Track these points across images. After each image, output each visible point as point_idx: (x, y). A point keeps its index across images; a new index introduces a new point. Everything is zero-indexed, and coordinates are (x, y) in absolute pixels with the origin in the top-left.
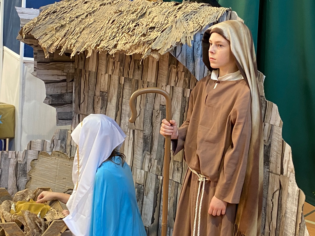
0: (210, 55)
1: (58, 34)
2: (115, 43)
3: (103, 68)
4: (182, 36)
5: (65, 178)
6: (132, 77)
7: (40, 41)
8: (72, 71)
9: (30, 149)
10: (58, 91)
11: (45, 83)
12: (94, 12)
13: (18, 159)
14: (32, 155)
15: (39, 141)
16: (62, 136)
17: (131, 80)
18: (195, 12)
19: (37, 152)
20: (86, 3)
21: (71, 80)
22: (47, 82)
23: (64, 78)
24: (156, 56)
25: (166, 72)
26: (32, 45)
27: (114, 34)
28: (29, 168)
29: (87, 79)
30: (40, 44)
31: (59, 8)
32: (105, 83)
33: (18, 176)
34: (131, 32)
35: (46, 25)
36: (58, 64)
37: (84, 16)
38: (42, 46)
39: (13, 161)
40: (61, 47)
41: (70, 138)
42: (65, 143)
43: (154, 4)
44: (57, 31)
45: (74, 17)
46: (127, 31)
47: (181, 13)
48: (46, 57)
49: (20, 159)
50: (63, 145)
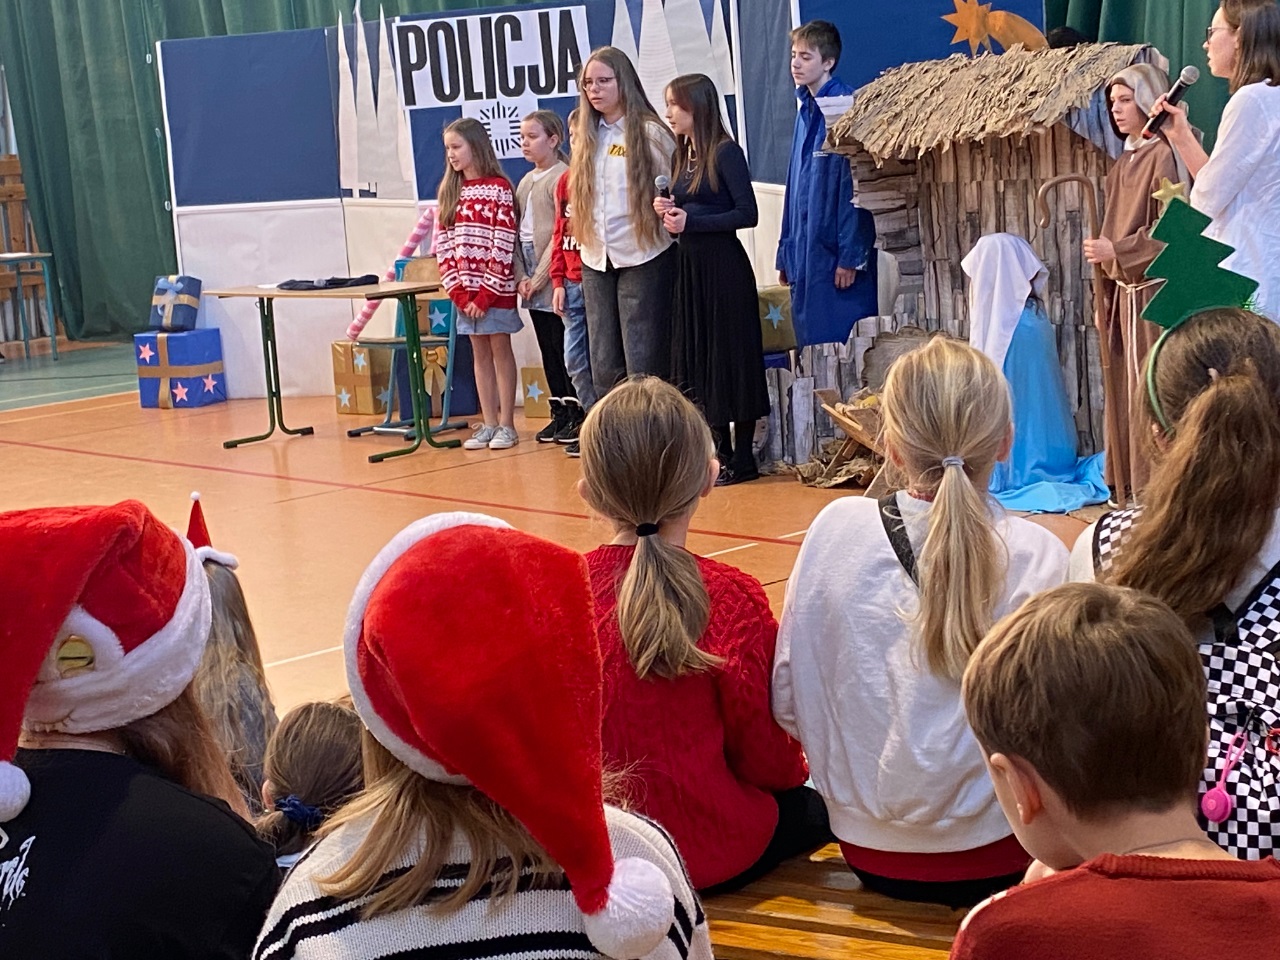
0: (1116, 116)
1: (892, 128)
2: (982, 124)
3: (966, 174)
4: (1074, 98)
6: (1015, 178)
7: (865, 143)
8: (914, 189)
9: (858, 336)
12: (942, 84)
13: (841, 356)
14: (862, 346)
16: (909, 306)
17: (1014, 183)
18: (1095, 59)
19: (871, 340)
20: (926, 71)
21: (913, 205)
23: (903, 202)
24: (1040, 131)
25: (1068, 159)
27: (978, 112)
28: (860, 368)
29: (942, 197)
30: (866, 148)
31: (884, 88)
32: (973, 197)
33: (843, 386)
34: (1004, 105)
35: (871, 118)
36: (892, 181)
37: (927, 94)
38: (871, 151)
39: (832, 361)
40: (901, 147)
41: (922, 306)
42: (915, 317)
43: (1035, 56)
44: (890, 124)
45: (912, 97)
46: (997, 104)
47: (1073, 64)
48: (878, 167)
49: (843, 355)
50: (913, 321)
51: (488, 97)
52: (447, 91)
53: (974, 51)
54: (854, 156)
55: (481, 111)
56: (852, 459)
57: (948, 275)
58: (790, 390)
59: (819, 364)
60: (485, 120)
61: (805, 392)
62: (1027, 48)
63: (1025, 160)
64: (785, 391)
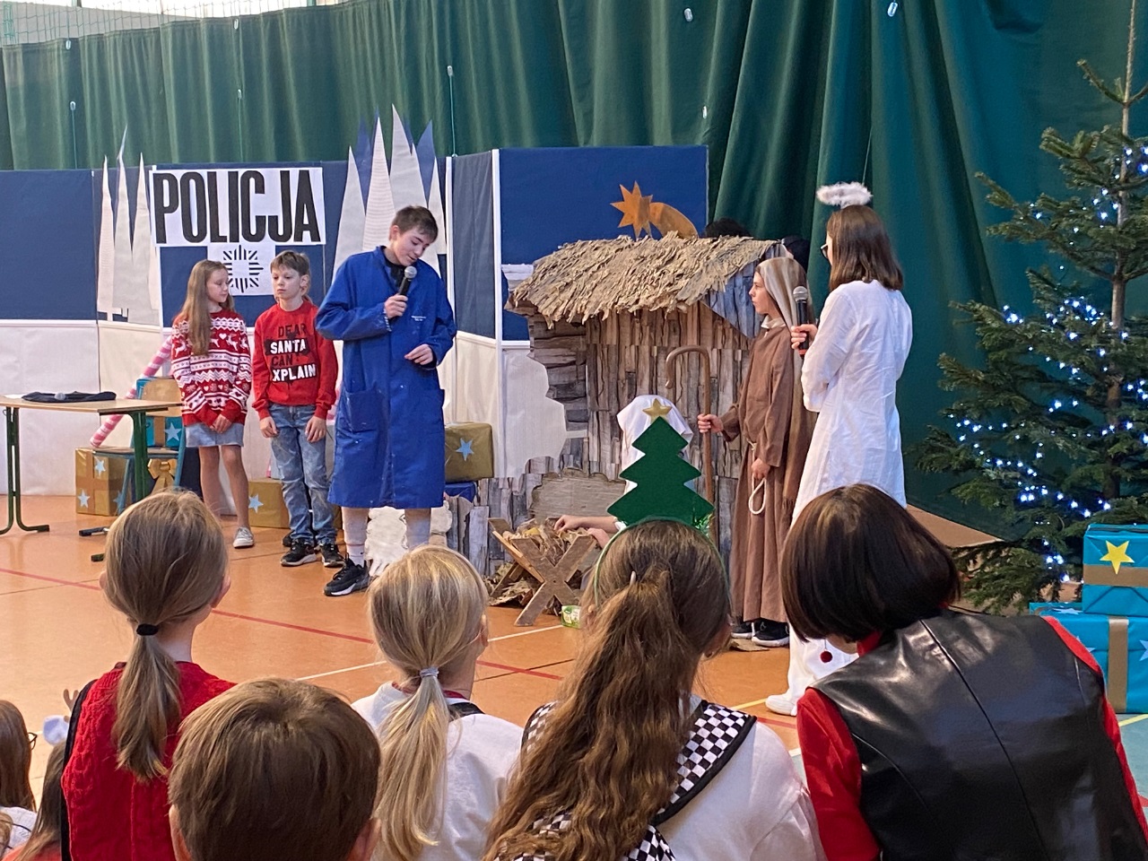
1: (562, 295)
2: (636, 298)
3: (626, 339)
4: (713, 282)
5: (584, 507)
6: (666, 345)
7: (539, 307)
8: (583, 348)
9: (530, 472)
10: (564, 380)
11: (548, 368)
12: (607, 261)
13: (514, 489)
14: (533, 480)
15: (542, 458)
16: (575, 450)
17: (666, 349)
18: (733, 250)
19: (541, 475)
20: (596, 249)
21: (582, 362)
22: (549, 367)
23: (572, 359)
27: (635, 288)
28: (529, 500)
29: (606, 356)
30: (540, 311)
31: (560, 260)
32: (631, 358)
33: (515, 515)
34: (655, 283)
35: (546, 285)
36: (563, 340)
37: (595, 268)
38: (543, 313)
39: (506, 493)
40: (569, 312)
41: (586, 450)
42: (579, 458)
43: (686, 243)
44: (561, 292)
45: (582, 270)
46: (650, 283)
47: (715, 253)
48: (550, 328)
49: (516, 488)
50: (578, 462)
51: (231, 241)
52: (195, 233)
53: (638, 234)
54: (532, 316)
55: (225, 252)
56: (517, 581)
57: (608, 424)
58: (468, 517)
59: (494, 495)
60: (228, 261)
61: (481, 519)
62: (680, 236)
63: (675, 331)
64: (463, 518)
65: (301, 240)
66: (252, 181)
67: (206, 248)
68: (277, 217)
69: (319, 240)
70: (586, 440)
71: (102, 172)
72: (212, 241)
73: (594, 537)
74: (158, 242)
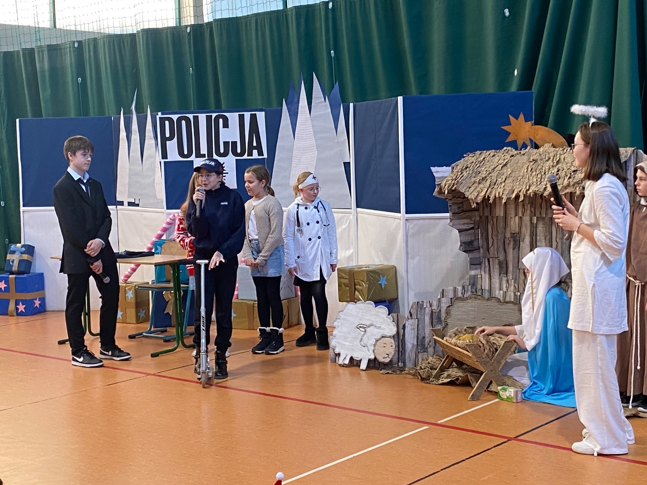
1: (481, 186)
3: (512, 212)
7: (466, 193)
8: (478, 219)
9: (443, 297)
10: (468, 239)
11: (459, 232)
12: (507, 163)
13: (433, 308)
14: (445, 303)
15: (451, 288)
16: (472, 282)
17: (544, 219)
19: (450, 299)
20: (493, 156)
21: (477, 227)
22: (460, 231)
23: (472, 226)
26: (447, 198)
28: (443, 315)
29: (495, 224)
30: (466, 196)
31: (469, 164)
32: (515, 225)
33: (434, 324)
35: (467, 180)
36: (467, 214)
37: (499, 168)
38: (469, 197)
39: (428, 311)
40: (489, 196)
41: (479, 282)
42: (475, 288)
43: (563, 151)
44: (479, 183)
45: (490, 169)
48: (473, 207)
49: (434, 307)
50: (473, 290)
52: (186, 152)
53: (520, 147)
54: (451, 199)
57: (497, 266)
58: (404, 327)
59: (421, 312)
61: (413, 327)
64: (401, 327)
65: (252, 156)
66: (221, 121)
67: (193, 161)
68: (236, 142)
69: (263, 156)
70: (479, 276)
71: (120, 117)
72: (197, 157)
73: (515, 341)
74: (162, 159)
